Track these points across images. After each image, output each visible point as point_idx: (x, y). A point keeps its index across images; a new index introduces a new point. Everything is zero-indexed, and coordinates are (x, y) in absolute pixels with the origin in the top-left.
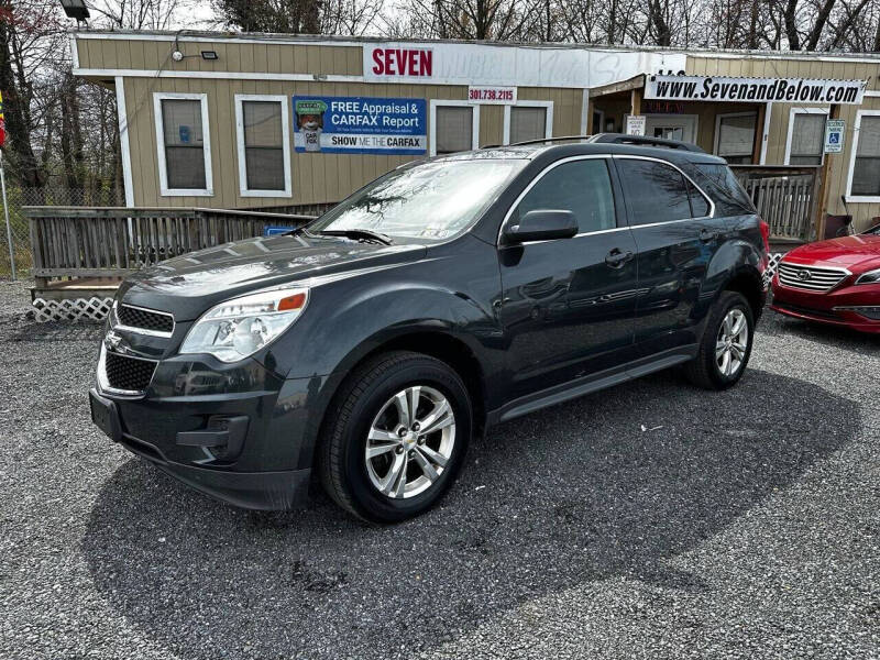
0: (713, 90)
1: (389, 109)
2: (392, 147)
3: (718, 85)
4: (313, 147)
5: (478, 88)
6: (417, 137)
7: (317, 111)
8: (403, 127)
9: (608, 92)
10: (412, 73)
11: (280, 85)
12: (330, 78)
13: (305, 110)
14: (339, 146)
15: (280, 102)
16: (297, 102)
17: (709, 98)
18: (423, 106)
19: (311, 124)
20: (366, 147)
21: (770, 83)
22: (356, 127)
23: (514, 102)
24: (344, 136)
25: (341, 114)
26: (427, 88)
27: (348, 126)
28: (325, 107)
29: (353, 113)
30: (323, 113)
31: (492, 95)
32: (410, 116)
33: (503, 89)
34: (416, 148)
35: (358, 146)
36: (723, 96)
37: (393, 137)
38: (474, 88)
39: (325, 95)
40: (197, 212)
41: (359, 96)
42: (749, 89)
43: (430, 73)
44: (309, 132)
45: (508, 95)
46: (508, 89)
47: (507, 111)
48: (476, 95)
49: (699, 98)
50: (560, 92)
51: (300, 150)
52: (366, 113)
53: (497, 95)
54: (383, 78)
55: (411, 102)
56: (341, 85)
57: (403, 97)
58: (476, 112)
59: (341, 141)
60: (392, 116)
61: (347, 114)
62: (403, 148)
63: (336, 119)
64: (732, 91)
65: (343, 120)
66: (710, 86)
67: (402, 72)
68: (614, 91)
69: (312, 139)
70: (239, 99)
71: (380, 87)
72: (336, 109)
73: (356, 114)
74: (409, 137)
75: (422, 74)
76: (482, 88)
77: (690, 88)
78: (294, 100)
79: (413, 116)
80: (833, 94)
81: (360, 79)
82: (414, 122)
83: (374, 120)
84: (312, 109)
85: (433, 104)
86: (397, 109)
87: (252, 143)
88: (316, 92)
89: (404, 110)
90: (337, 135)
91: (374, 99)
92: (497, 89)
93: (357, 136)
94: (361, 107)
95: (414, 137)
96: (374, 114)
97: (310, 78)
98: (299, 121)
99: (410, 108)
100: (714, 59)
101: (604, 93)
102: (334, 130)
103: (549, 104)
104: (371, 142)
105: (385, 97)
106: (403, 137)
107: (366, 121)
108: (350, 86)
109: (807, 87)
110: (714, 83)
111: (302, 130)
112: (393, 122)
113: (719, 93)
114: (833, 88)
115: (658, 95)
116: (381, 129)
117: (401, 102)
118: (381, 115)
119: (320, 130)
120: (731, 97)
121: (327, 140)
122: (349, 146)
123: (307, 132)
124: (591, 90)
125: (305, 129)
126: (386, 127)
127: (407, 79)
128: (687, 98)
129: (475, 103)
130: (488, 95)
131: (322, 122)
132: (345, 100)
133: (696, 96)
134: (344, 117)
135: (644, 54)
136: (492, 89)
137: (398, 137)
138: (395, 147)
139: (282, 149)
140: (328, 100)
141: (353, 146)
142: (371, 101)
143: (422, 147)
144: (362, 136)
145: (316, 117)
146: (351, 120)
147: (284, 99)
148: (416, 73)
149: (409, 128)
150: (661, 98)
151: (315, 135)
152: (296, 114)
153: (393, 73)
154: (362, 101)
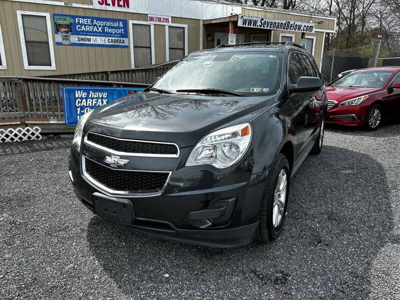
0: (264, 24)
1: (108, 24)
2: (110, 44)
3: (265, 21)
4: (67, 42)
5: (153, 16)
6: (124, 39)
7: (67, 22)
8: (116, 33)
9: (215, 22)
10: (119, 6)
11: (44, 7)
12: (74, 5)
13: (61, 22)
14: (82, 42)
15: (45, 17)
16: (56, 17)
17: (262, 27)
18: (125, 23)
19: (66, 30)
20: (96, 43)
21: (284, 22)
22: (90, 32)
23: (170, 24)
24: (84, 37)
25: (81, 25)
26: (127, 14)
27: (86, 32)
28: (72, 21)
29: (88, 25)
30: (71, 24)
31: (160, 20)
32: (119, 28)
33: (165, 17)
34: (123, 44)
35: (92, 42)
36: (267, 27)
37: (111, 38)
38: (151, 16)
39: (72, 14)
40: (19, 79)
41: (91, 16)
42: (277, 24)
43: (128, 7)
44: (64, 34)
45: (167, 20)
46: (167, 17)
47: (167, 28)
48: (152, 19)
49: (259, 27)
50: (190, 21)
51: (59, 44)
52: (95, 25)
53: (162, 20)
54: (104, 7)
55: (119, 20)
56: (80, 9)
57: (115, 18)
58: (152, 28)
59: (82, 39)
60: (110, 27)
61: (85, 25)
62: (117, 44)
63: (79, 28)
64: (270, 25)
65: (83, 28)
66: (263, 22)
67: (114, 5)
68: (219, 21)
69: (65, 38)
70: (19, 13)
71: (103, 12)
72: (79, 22)
73: (90, 26)
74: (119, 39)
75: (124, 7)
76: (155, 16)
77: (255, 22)
78: (54, 16)
79: (121, 28)
80: (305, 28)
81: (91, 7)
82: (121, 31)
83: (100, 29)
84: (65, 22)
85: (131, 22)
86: (112, 24)
87: (29, 39)
88: (66, 12)
89: (116, 25)
90: (80, 36)
91: (99, 18)
92: (162, 17)
93: (92, 37)
94: (92, 22)
95: (122, 39)
96: (100, 26)
97: (62, 4)
98: (57, 28)
99: (119, 24)
100: (252, 10)
101: (212, 22)
102: (78, 33)
103: (186, 26)
104: (100, 40)
105: (105, 17)
106: (116, 38)
107: (95, 29)
108: (86, 10)
109: (297, 25)
110: (264, 20)
111: (59, 33)
112: (110, 30)
113: (266, 25)
114: (305, 26)
115: (243, 25)
116: (104, 34)
117: (114, 21)
118: (104, 26)
119: (70, 33)
120: (270, 27)
121: (74, 39)
122: (87, 42)
123: (63, 34)
124: (204, 21)
125: (61, 32)
126: (107, 33)
127: (116, 8)
128: (254, 27)
129: (152, 23)
130: (157, 20)
131: (71, 29)
132: (83, 17)
133: (258, 26)
134: (83, 26)
135: (225, 5)
136: (159, 17)
137: (113, 38)
138: (112, 44)
139: (48, 43)
140: (74, 17)
141: (89, 43)
142: (98, 19)
143: (126, 44)
144: (94, 38)
145: (67, 26)
146: (88, 29)
147: (48, 15)
148: (121, 6)
149: (118, 34)
150: (244, 26)
151: (67, 36)
152: (56, 23)
153: (109, 5)
154: (93, 19)
